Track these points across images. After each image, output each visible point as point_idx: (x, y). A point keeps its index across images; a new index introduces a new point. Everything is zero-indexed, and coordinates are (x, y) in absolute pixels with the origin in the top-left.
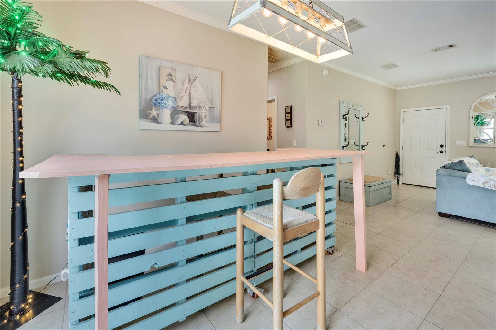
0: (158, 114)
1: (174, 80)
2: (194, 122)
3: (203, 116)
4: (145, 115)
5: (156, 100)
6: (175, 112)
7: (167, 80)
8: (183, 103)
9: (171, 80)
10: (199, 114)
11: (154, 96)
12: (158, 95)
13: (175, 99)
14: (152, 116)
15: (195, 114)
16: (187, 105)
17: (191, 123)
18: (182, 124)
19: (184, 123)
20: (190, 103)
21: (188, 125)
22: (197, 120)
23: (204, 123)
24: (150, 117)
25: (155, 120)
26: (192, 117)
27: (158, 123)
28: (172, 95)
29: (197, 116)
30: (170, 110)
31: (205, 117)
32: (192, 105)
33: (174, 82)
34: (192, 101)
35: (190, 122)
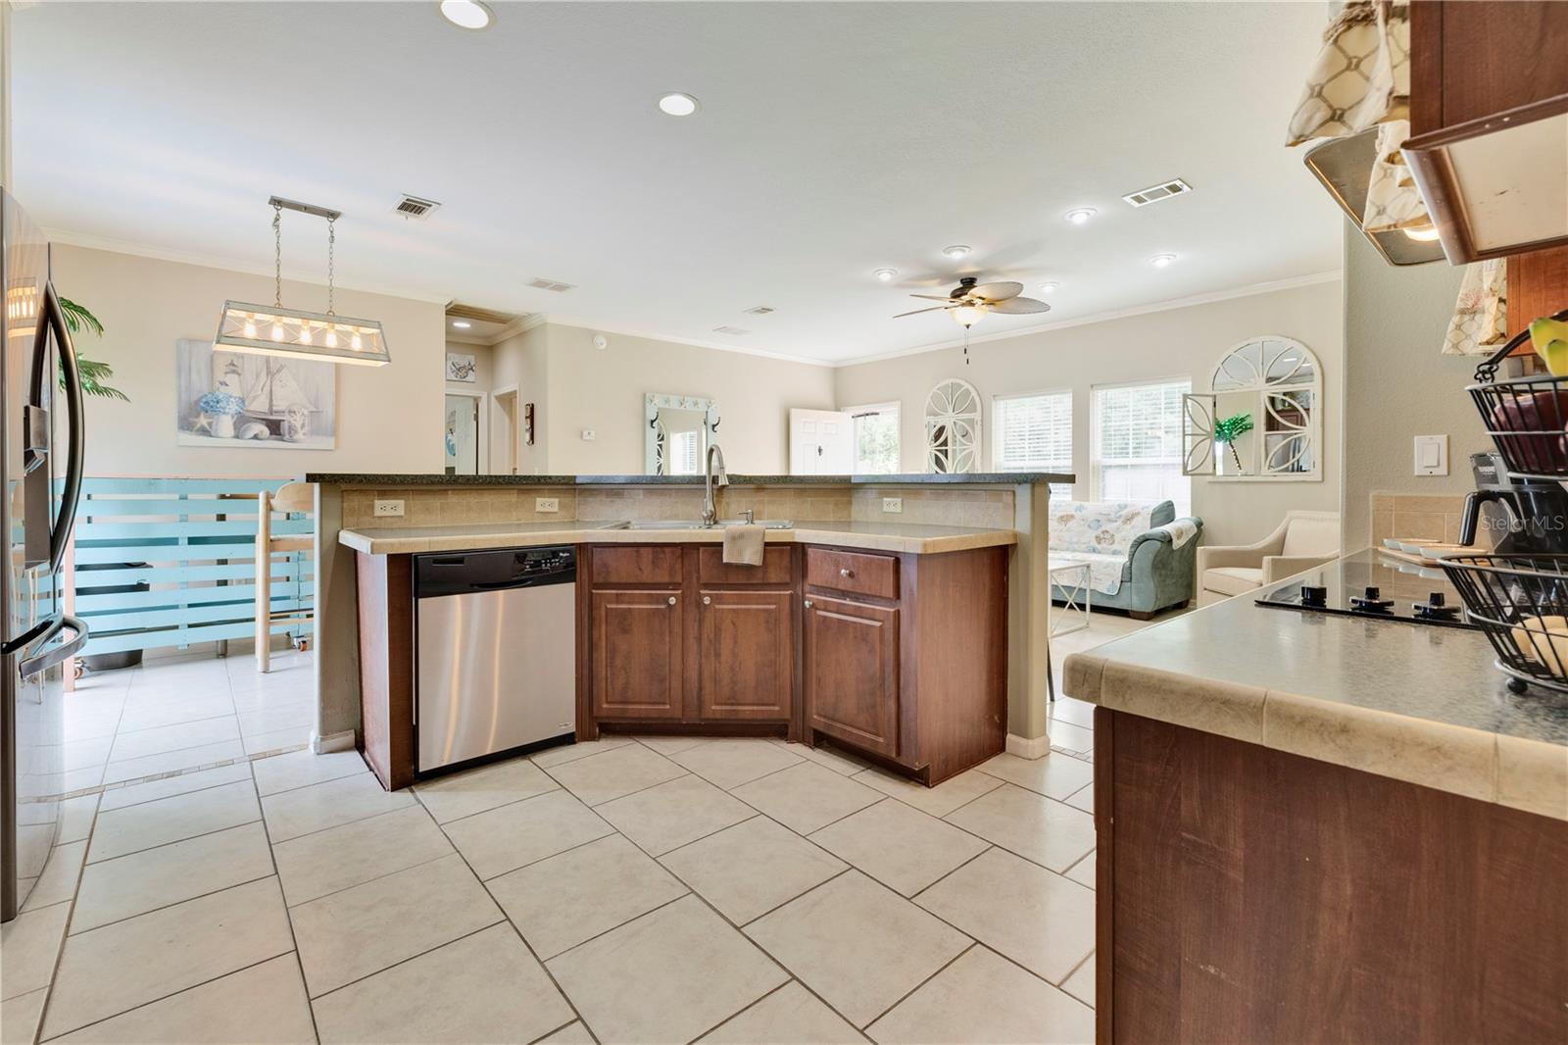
0: (210, 424)
1: (240, 372)
2: (280, 434)
3: (298, 426)
4: (186, 424)
5: (206, 402)
6: (242, 421)
7: (226, 373)
8: (259, 406)
9: (234, 372)
10: (289, 422)
11: (202, 397)
12: (209, 396)
13: (243, 401)
14: (198, 426)
15: (282, 423)
16: (265, 408)
17: (274, 436)
18: (255, 437)
19: (260, 437)
20: (271, 405)
21: (268, 439)
22: (286, 432)
23: (299, 436)
24: (196, 428)
25: (205, 432)
26: (275, 428)
27: (211, 436)
28: (237, 393)
29: (285, 426)
30: (233, 417)
31: (303, 426)
32: (274, 409)
33: (239, 374)
34: (274, 403)
35: (271, 434)
